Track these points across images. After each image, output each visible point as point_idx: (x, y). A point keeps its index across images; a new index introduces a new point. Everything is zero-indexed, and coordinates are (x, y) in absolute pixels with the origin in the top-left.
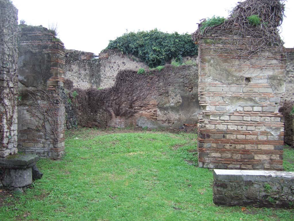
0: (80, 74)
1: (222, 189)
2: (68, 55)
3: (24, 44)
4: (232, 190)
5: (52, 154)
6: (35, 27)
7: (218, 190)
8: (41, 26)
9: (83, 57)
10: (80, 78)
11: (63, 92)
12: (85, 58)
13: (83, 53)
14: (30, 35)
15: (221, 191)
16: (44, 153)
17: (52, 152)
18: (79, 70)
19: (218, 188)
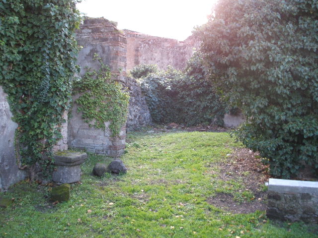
0: (162, 63)
1: (274, 201)
2: (150, 43)
3: (86, 37)
4: (286, 203)
5: (111, 152)
6: (96, 19)
7: (269, 202)
8: (103, 17)
9: (167, 45)
10: (162, 67)
11: (135, 85)
12: (168, 45)
13: (166, 40)
14: (91, 27)
15: (273, 203)
16: (103, 151)
17: (110, 149)
18: (162, 59)
19: (269, 200)
